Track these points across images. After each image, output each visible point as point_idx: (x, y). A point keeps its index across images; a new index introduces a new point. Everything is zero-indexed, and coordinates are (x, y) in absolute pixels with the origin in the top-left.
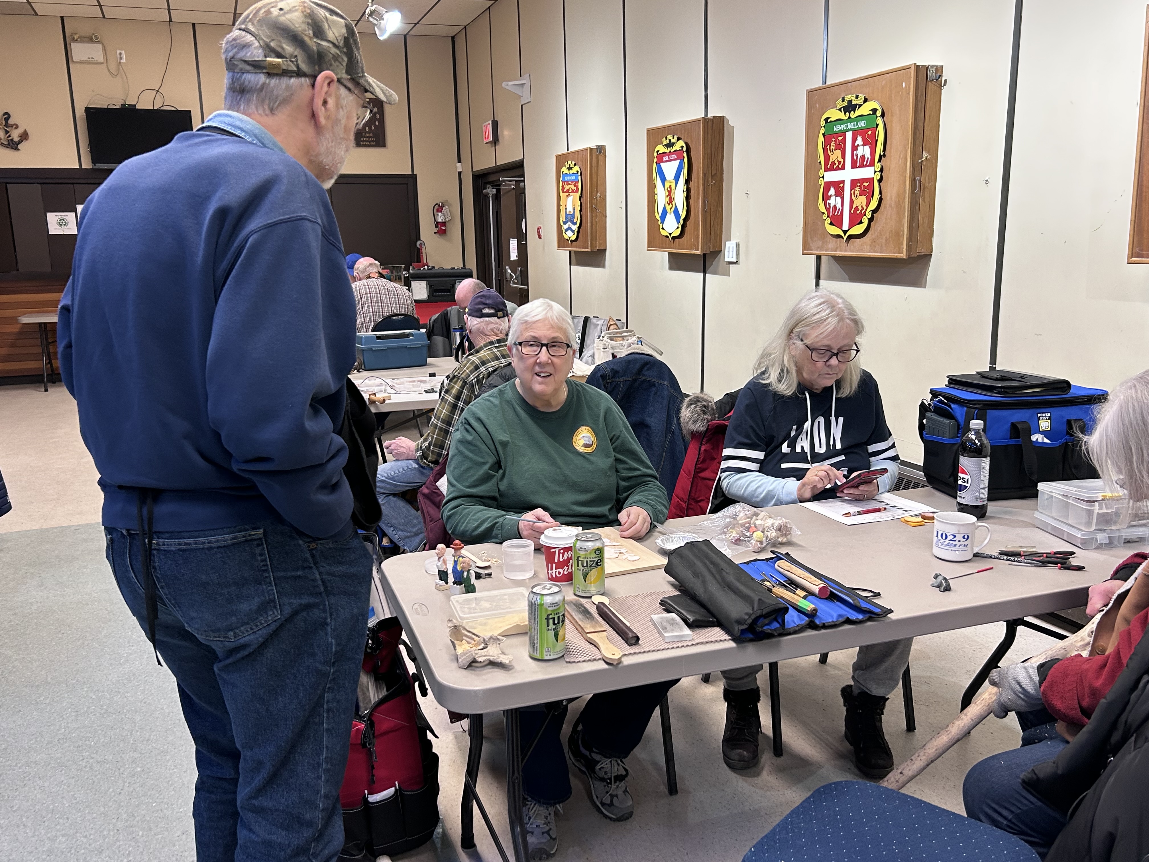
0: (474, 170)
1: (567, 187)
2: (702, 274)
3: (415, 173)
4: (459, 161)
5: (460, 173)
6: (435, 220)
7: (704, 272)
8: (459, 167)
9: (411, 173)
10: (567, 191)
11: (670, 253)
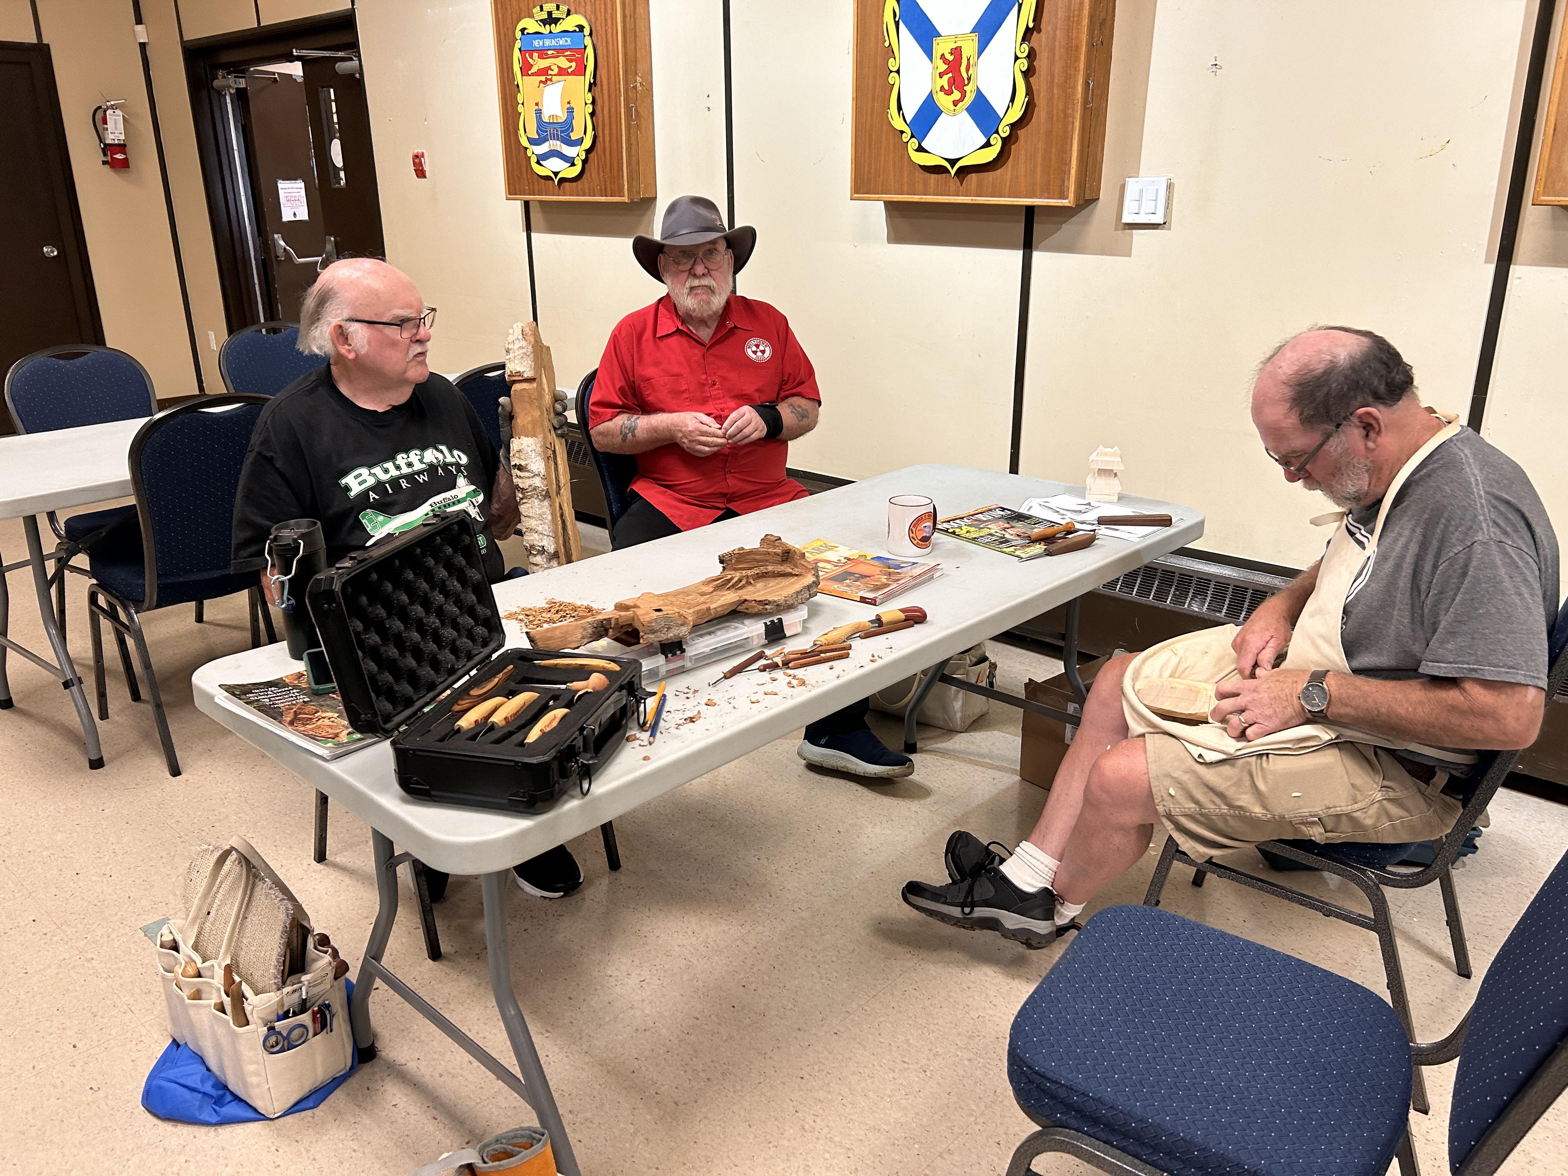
0: (185, 39)
1: (539, 64)
2: (1017, 256)
3: (45, 42)
4: (139, 21)
5: (143, 46)
6: (101, 142)
7: (1028, 246)
8: (141, 33)
9: (34, 40)
10: (544, 72)
11: (889, 205)
